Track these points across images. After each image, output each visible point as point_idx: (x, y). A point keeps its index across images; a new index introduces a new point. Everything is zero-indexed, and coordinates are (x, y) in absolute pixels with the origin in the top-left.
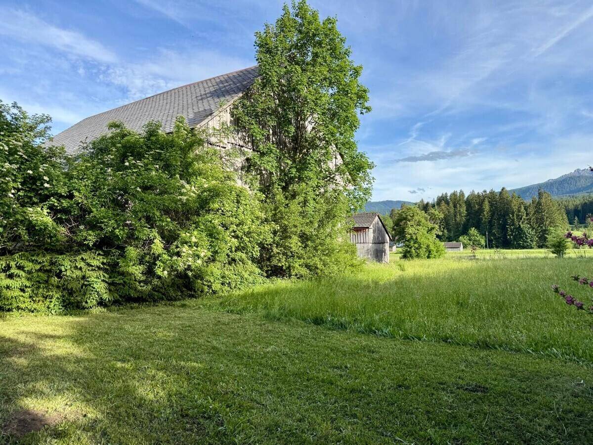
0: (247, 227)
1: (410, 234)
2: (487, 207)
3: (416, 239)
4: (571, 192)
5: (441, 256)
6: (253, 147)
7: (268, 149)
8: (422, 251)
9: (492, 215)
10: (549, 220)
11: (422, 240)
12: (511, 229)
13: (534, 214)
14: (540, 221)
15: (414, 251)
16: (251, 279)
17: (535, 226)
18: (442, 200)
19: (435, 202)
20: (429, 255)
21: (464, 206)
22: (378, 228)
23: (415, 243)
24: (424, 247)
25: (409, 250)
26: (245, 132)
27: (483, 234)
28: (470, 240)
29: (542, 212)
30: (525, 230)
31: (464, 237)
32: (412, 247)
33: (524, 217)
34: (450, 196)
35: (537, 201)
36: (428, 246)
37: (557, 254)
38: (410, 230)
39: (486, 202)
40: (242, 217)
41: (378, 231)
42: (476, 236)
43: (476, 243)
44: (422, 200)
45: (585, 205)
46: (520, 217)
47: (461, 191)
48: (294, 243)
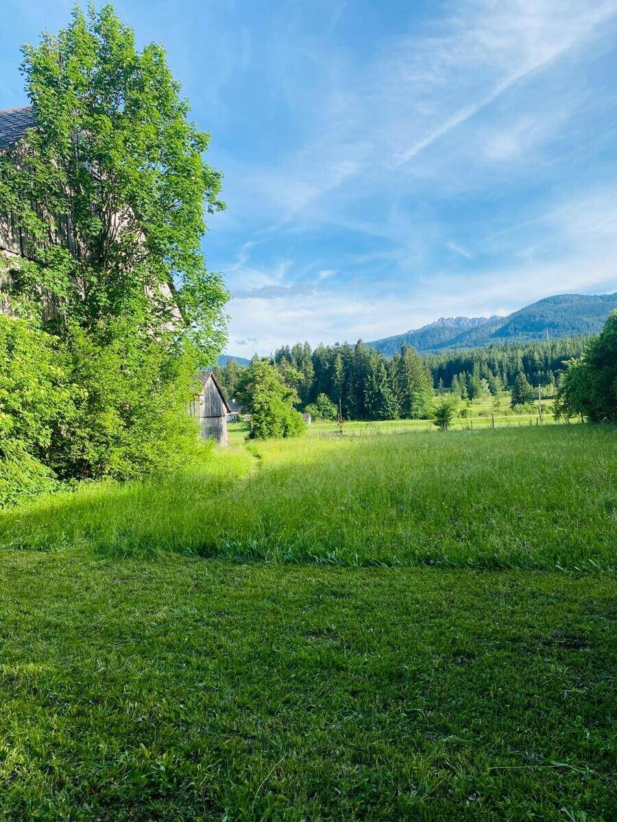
0: (31, 392)
1: (260, 403)
2: (339, 366)
3: (269, 409)
4: (435, 347)
5: (300, 434)
6: (22, 250)
7: (55, 256)
8: (277, 428)
9: (347, 376)
10: (413, 382)
11: (275, 410)
12: (369, 395)
13: (396, 375)
14: (403, 384)
15: (265, 427)
16: (34, 484)
17: (397, 391)
18: (282, 356)
19: (273, 358)
20: (285, 432)
21: (310, 363)
22: (212, 394)
23: (266, 416)
24: (278, 420)
25: (258, 426)
26: (7, 222)
27: (335, 401)
28: (319, 410)
29: (405, 372)
30: (386, 396)
31: (311, 406)
32: (263, 421)
33: (385, 379)
34: (293, 350)
35: (399, 358)
36: (284, 420)
37: (440, 426)
38: (260, 397)
39: (339, 359)
40: (18, 375)
41: (212, 400)
42: (327, 405)
43: (326, 414)
44: (256, 355)
45: (450, 364)
46: (380, 378)
47: (306, 343)
48: (110, 420)
